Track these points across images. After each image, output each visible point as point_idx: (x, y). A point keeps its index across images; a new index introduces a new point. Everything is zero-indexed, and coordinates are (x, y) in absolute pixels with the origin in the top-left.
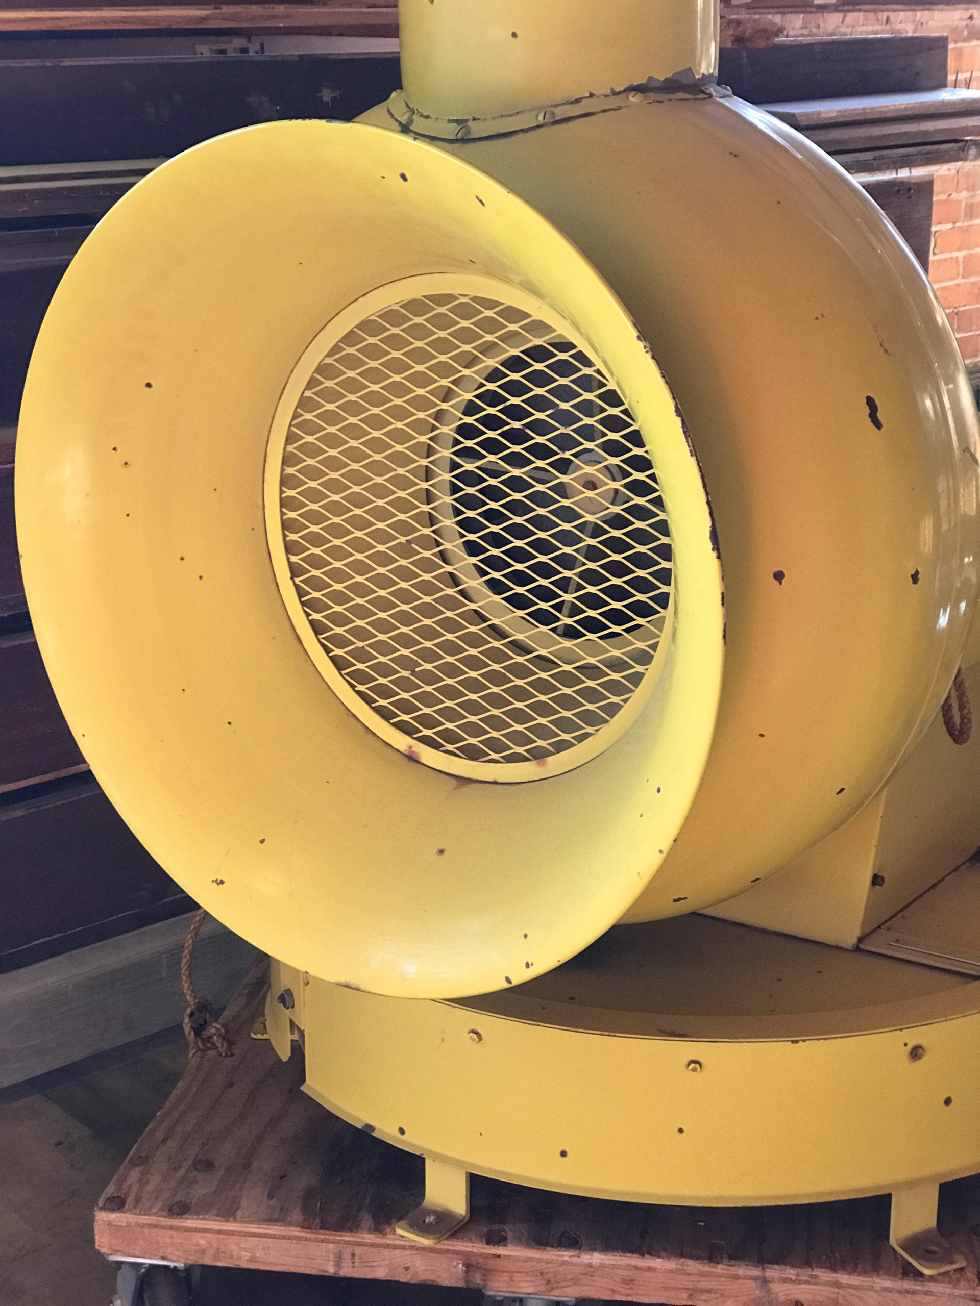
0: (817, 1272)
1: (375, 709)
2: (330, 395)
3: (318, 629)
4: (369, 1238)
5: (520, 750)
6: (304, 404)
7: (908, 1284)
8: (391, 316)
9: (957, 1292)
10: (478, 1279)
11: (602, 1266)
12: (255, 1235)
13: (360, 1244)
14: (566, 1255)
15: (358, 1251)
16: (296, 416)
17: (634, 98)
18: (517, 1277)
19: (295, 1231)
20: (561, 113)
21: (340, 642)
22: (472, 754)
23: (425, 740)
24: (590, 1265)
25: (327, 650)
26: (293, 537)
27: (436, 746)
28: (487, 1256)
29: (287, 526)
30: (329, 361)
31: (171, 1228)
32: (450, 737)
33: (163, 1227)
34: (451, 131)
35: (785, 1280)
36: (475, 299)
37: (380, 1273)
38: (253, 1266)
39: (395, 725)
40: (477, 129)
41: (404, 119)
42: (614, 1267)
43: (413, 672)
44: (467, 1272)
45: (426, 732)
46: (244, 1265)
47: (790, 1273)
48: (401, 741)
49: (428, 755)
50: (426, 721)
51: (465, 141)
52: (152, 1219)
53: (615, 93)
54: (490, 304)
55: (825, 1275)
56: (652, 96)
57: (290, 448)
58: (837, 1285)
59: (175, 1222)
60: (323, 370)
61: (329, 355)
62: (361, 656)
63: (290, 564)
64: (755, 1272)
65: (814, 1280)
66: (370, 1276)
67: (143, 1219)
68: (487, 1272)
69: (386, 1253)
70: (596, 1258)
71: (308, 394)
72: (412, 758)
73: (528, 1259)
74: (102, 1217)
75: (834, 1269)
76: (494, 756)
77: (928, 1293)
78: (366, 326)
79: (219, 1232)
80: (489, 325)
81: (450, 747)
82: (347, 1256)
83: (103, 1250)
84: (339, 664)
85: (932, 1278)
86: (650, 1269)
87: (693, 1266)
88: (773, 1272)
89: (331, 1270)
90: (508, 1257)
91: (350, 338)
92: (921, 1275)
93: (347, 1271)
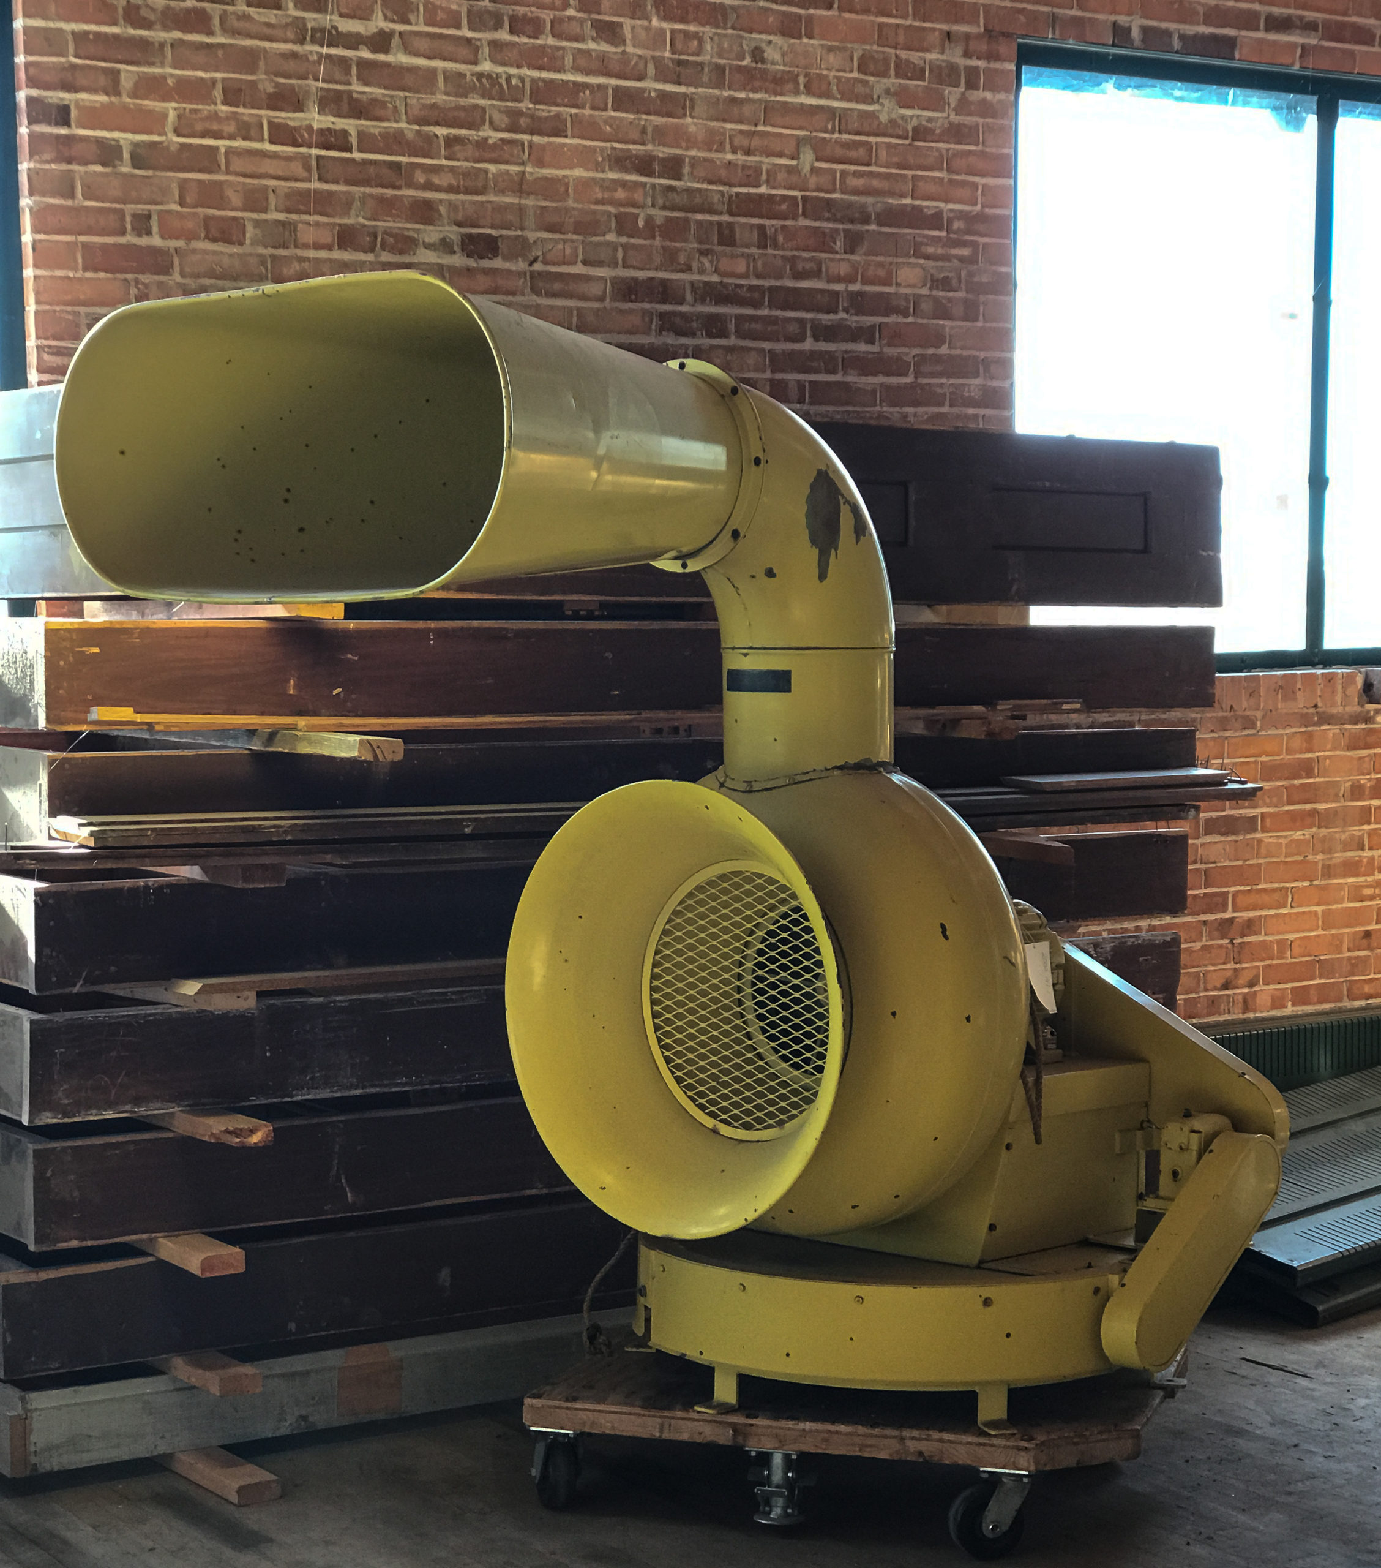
0: (931, 1432)
1: (697, 1106)
2: (678, 927)
3: (668, 1060)
4: (679, 1414)
5: (771, 1122)
6: (665, 933)
7: (982, 1440)
8: (711, 883)
9: (1009, 1444)
10: (740, 1439)
11: (811, 1431)
12: (616, 1413)
13: (673, 1418)
14: (790, 1424)
15: (673, 1422)
16: (660, 939)
17: (836, 772)
18: (763, 1438)
19: (638, 1410)
20: (799, 778)
21: (679, 1067)
22: (747, 1126)
23: (723, 1121)
24: (804, 1430)
25: (673, 1073)
26: (656, 1008)
27: (729, 1124)
28: (745, 1425)
29: (654, 1002)
30: (679, 908)
31: (567, 1408)
32: (736, 1118)
33: (563, 1408)
34: (743, 787)
35: (913, 1438)
36: (753, 873)
37: (685, 1437)
38: (612, 1433)
39: (708, 1114)
40: (756, 786)
41: (722, 780)
42: (817, 1431)
43: (718, 1083)
44: (734, 1435)
45: (724, 1116)
46: (608, 1432)
47: (916, 1433)
48: (709, 1122)
49: (724, 1130)
50: (724, 1110)
51: (750, 791)
52: (557, 1403)
53: (826, 769)
54: (760, 876)
55: (935, 1435)
56: (846, 771)
57: (657, 957)
58: (941, 1441)
59: (569, 1405)
60: (676, 913)
61: (679, 904)
62: (690, 1075)
63: (655, 1024)
64: (895, 1433)
65: (928, 1439)
66: (680, 1438)
67: (551, 1403)
68: (746, 1436)
69: (689, 1423)
70: (808, 1425)
71: (667, 926)
72: (715, 1131)
73: (770, 1427)
74: (528, 1401)
75: (941, 1431)
76: (759, 1127)
77: (992, 1445)
78: (700, 888)
79: (594, 1411)
80: (760, 888)
81: (736, 1124)
82: (666, 1426)
83: (527, 1423)
84: (679, 1080)
85: (995, 1436)
86: (837, 1432)
87: (861, 1429)
88: (906, 1433)
89: (657, 1434)
90: (757, 1426)
91: (690, 895)
92: (990, 1435)
93: (666, 1435)
